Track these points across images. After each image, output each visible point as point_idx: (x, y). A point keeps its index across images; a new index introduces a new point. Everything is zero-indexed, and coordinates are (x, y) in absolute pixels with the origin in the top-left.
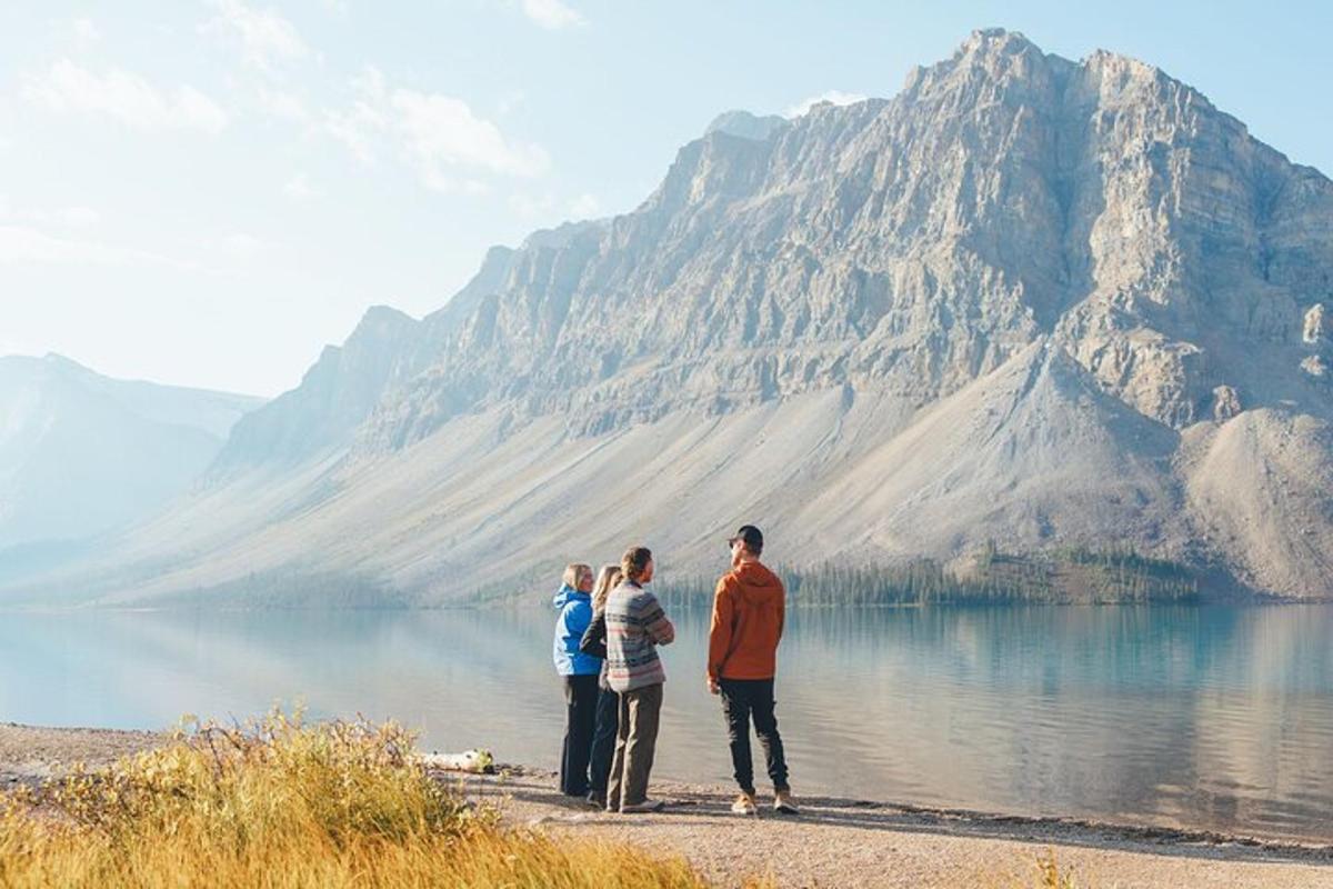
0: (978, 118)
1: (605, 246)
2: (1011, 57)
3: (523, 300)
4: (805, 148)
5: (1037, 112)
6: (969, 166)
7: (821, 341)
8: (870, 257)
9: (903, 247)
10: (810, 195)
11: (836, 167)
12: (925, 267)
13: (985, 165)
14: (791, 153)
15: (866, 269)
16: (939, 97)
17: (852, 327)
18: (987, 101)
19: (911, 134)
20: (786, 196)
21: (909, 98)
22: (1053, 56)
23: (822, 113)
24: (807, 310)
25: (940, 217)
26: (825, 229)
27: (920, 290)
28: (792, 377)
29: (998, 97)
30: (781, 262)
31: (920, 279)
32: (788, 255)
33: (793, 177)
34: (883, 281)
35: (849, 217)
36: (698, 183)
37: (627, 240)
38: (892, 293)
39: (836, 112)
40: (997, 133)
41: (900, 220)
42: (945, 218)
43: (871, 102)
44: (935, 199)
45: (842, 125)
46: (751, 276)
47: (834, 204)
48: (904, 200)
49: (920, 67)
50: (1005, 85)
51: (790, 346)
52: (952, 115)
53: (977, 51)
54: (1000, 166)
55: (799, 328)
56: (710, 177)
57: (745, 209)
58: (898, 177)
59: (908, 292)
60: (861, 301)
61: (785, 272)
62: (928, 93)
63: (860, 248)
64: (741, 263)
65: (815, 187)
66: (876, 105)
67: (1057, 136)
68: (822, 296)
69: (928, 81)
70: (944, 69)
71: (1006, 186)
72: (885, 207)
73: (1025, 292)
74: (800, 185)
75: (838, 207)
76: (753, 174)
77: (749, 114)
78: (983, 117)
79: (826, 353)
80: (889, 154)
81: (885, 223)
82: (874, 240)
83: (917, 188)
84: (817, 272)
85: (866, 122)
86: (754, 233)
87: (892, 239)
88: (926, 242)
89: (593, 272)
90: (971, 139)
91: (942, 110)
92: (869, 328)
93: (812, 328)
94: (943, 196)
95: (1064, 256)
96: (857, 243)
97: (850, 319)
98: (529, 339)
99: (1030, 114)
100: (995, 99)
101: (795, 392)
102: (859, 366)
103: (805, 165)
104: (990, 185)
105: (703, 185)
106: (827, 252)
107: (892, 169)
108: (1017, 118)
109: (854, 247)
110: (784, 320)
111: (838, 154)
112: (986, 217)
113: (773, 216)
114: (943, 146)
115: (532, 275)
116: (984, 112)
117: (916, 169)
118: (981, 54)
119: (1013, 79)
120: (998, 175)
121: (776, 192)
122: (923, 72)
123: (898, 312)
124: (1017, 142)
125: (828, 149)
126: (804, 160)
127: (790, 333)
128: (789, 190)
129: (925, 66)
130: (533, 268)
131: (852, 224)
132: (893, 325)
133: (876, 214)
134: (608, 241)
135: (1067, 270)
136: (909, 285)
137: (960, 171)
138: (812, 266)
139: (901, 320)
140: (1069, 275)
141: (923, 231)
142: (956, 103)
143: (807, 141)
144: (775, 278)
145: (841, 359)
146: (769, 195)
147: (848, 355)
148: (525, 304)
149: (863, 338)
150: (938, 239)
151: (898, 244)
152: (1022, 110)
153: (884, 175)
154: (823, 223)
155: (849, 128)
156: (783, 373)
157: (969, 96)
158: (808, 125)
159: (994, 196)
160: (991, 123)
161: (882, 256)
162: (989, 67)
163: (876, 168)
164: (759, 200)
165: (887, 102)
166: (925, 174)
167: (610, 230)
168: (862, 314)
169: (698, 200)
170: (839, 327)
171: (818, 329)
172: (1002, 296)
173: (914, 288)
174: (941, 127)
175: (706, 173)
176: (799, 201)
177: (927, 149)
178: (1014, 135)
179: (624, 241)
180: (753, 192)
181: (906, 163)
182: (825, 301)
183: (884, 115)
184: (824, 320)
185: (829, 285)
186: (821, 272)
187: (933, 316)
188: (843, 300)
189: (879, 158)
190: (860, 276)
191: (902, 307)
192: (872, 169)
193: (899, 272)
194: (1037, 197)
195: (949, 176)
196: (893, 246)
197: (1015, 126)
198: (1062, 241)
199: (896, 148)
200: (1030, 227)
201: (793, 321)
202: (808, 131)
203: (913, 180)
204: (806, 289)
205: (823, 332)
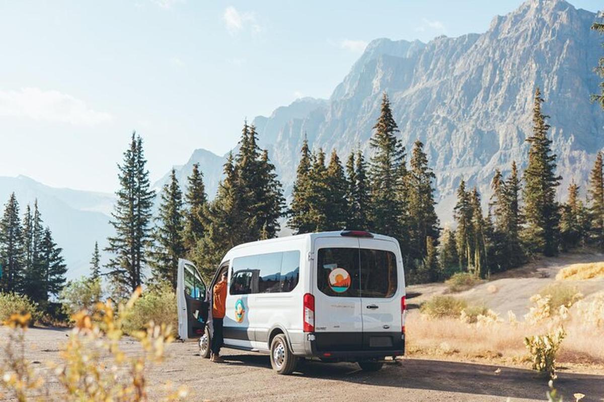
0: (543, 47)
1: (328, 117)
2: (560, 13)
3: (287, 147)
4: (433, 62)
5: (576, 42)
6: (538, 72)
7: (460, 167)
8: (484, 123)
9: (503, 117)
10: (441, 88)
11: (453, 71)
12: (518, 128)
13: (548, 72)
14: (426, 65)
15: (483, 129)
16: (517, 34)
17: (477, 159)
18: (546, 37)
19: (503, 56)
20: (427, 89)
21: (495, 33)
22: (581, 10)
23: (442, 42)
24: (451, 151)
25: (523, 100)
26: (457, 108)
27: (515, 140)
28: (445, 186)
29: (553, 35)
30: (434, 126)
31: (515, 134)
32: (438, 122)
33: (429, 76)
34: (493, 135)
35: (469, 103)
36: (376, 83)
37: (340, 113)
38: (498, 141)
39: (450, 42)
40: (553, 55)
41: (500, 102)
42: (526, 101)
43: (470, 35)
44: (519, 91)
45: (454, 49)
46: (418, 133)
47: (461, 94)
48: (502, 91)
49: (499, 16)
50: (557, 28)
51: (444, 170)
52: (527, 45)
53: (537, 8)
54: (557, 73)
55: (447, 160)
56: (383, 79)
57: (404, 96)
58: (497, 79)
59: (508, 141)
60: (481, 145)
61: (437, 131)
62: (509, 32)
63: (478, 118)
64: (412, 127)
65: (443, 83)
66: (474, 37)
67: (587, 54)
68: (458, 144)
69: (507, 26)
70: (518, 18)
71: (560, 83)
72: (491, 95)
73: (575, 139)
74: (434, 83)
75: (463, 96)
76: (406, 76)
77: (389, 40)
78: (546, 47)
79: (464, 173)
80: (490, 67)
81: (491, 104)
82: (486, 113)
83: (509, 86)
84: (455, 131)
85: (467, 47)
86: (412, 109)
87: (496, 113)
88: (516, 114)
89: (323, 130)
90: (539, 57)
91: (521, 41)
92: (486, 159)
93: (454, 160)
94: (524, 89)
95: (594, 120)
96: (476, 115)
97: (476, 155)
98: (291, 168)
99: (573, 43)
100: (552, 37)
101: (448, 194)
102: (483, 180)
103: (435, 71)
104: (551, 84)
105: (379, 84)
106: (459, 120)
107: (493, 75)
108: (565, 47)
109: (474, 118)
110: (438, 156)
111: (453, 64)
112: (550, 101)
113: (421, 100)
114: (524, 60)
115: (291, 133)
116: (546, 43)
117: (508, 76)
118: (539, 10)
119: (561, 25)
120: (556, 78)
121: (420, 86)
122: (501, 19)
123: (503, 152)
124: (566, 59)
125: (447, 63)
126: (434, 69)
127: (442, 163)
128: (428, 85)
129: (501, 15)
130: (291, 129)
131: (471, 105)
132: (500, 158)
133: (485, 99)
134: (329, 115)
135: (596, 127)
136: (508, 137)
137: (534, 75)
138: (452, 127)
139: (505, 155)
140: (597, 130)
141: (514, 108)
142: (529, 39)
143: (435, 58)
144: (432, 134)
145: (473, 177)
146: (416, 88)
147: (476, 174)
148: (288, 149)
149: (484, 165)
150: (523, 112)
151: (500, 116)
152: (568, 42)
153: (488, 78)
154: (456, 105)
155: (459, 50)
156: (440, 185)
157: (535, 36)
158: (435, 49)
159: (554, 89)
160: (550, 49)
161: (491, 122)
162: (547, 18)
163: (483, 75)
164: (411, 91)
165: (479, 36)
166: (513, 77)
167: (330, 109)
168: (482, 153)
169: (377, 91)
170: (470, 160)
171: (458, 161)
172: (562, 142)
173: (512, 138)
174: (521, 52)
175: (380, 77)
176: (435, 91)
177: (514, 64)
178: (563, 55)
179: (339, 115)
180: (406, 88)
181: (501, 72)
182: (461, 146)
183: (478, 43)
184: (461, 156)
185: (463, 137)
186: (458, 131)
187: (524, 154)
188: (471, 146)
189: (485, 69)
190: (479, 133)
191: (505, 149)
192: (481, 75)
193: (502, 131)
194: (578, 88)
195: (527, 78)
196: (497, 116)
197: (565, 51)
198: (592, 112)
199: (494, 63)
200: (575, 105)
201: (443, 157)
202: (435, 52)
203: (507, 81)
204: (449, 139)
205: (460, 163)
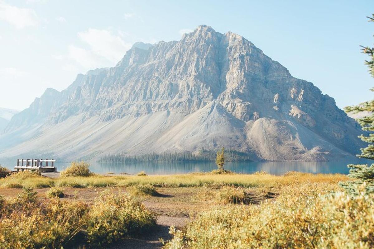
0: (200, 47)
1: (108, 75)
2: (208, 33)
3: (87, 88)
4: (157, 52)
5: (214, 46)
6: (198, 59)
7: (162, 100)
8: (174, 80)
9: (182, 78)
10: (159, 64)
11: (165, 58)
12: (187, 82)
13: (202, 59)
14: (154, 53)
15: (173, 83)
16: (191, 41)
17: (169, 96)
18: (202, 43)
19: (184, 50)
20: (153, 64)
21: (183, 41)
22: (218, 32)
23: (162, 44)
24: (159, 92)
25: (191, 71)
26: (163, 73)
27: (186, 88)
28: (155, 108)
29: (205, 42)
30: (152, 80)
31: (186, 85)
32: (154, 79)
33: (155, 59)
34: (177, 85)
35: (169, 70)
36: (131, 60)
37: (114, 74)
38: (179, 88)
39: (165, 44)
40: (204, 51)
41: (181, 71)
42: (192, 71)
43: (174, 41)
44: (189, 66)
45: (167, 47)
46: (145, 83)
47: (165, 67)
48: (182, 66)
49: (186, 34)
50: (207, 39)
51: (154, 101)
52: (194, 46)
53: (200, 31)
54: (205, 59)
55: (157, 97)
56: (134, 58)
57: (143, 67)
58: (181, 60)
59: (183, 88)
60: (172, 90)
61: (153, 83)
62: (188, 40)
63: (171, 77)
64: (143, 80)
65: (160, 62)
66: (175, 42)
67: (218, 52)
68: (162, 89)
69: (188, 38)
70: (192, 34)
71: (206, 63)
72: (178, 68)
73: (211, 89)
74: (156, 62)
75: (166, 67)
76: (145, 59)
77: (143, 43)
78: (201, 47)
79: (163, 102)
80: (178, 55)
81: (178, 71)
82: (175, 76)
83: (185, 64)
84: (161, 83)
85: (172, 46)
86: (145, 73)
87: (179, 76)
88: (187, 77)
89: (105, 81)
90: (198, 52)
91: (192, 44)
92: (173, 97)
93: (160, 96)
94: (192, 66)
95: (220, 81)
96: (171, 76)
97: (169, 95)
98: (89, 98)
99: (213, 46)
100: (204, 43)
101: (156, 112)
102: (171, 106)
103: (158, 57)
104: (203, 64)
105: (132, 61)
106: (163, 78)
107: (179, 59)
108: (209, 47)
109: (170, 77)
110: (153, 94)
111: (166, 54)
112: (202, 71)
113: (150, 69)
114: (192, 53)
115: (90, 82)
116: (202, 46)
117: (185, 59)
118: (201, 31)
119: (209, 38)
120: (205, 61)
121: (150, 63)
122: (186, 35)
123: (180, 93)
124: (209, 53)
125: (163, 53)
126: (157, 55)
127: (154, 98)
128: (154, 62)
129: (187, 33)
130: (90, 80)
131: (169, 71)
132: (179, 96)
133: (175, 69)
134: (109, 73)
135: (220, 84)
136: (183, 87)
137: (196, 60)
138: (160, 81)
139: (181, 95)
140: (221, 85)
141: (186, 74)
142: (195, 43)
143: (158, 51)
144: (151, 84)
145: (167, 104)
146: (148, 64)
147: (168, 103)
148: (88, 89)
149: (172, 99)
150: (190, 76)
151: (181, 77)
152: (210, 45)
153: (177, 60)
154: (163, 71)
155: (168, 47)
156: (153, 107)
157: (198, 41)
158: (158, 46)
159: (204, 66)
160: (203, 48)
161: (177, 80)
162: (203, 35)
163: (175, 58)
164: (147, 65)
165: (178, 42)
166: (187, 60)
167: (109, 71)
168: (172, 93)
169: (131, 64)
170: (166, 96)
171: (161, 97)
172: (205, 90)
173: (184, 87)
174: (191, 49)
175: (133, 58)
176: (156, 65)
177: (188, 54)
178: (208, 51)
179: (113, 74)
180: (145, 63)
181: (183, 57)
182: (163, 90)
183: (177, 45)
184: (163, 95)
185: (164, 86)
186: (162, 83)
187: (189, 94)
188: (167, 90)
189: (176, 56)
190: (171, 84)
191: (182, 92)
192: (174, 58)
193: (181, 84)
194: (213, 67)
195: (193, 61)
196: (179, 77)
197: (209, 49)
198: (219, 77)
199: (180, 53)
200: (212, 74)
201: (155, 95)
202: (158, 48)
203: (184, 61)
204: (158, 87)
205: (162, 98)
